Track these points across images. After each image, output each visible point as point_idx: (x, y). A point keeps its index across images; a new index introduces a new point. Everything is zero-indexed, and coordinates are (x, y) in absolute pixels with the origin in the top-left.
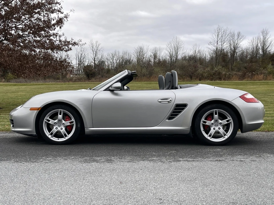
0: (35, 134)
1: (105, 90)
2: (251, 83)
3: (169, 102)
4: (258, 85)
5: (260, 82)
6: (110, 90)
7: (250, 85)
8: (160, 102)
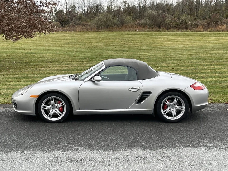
0: (35, 115)
1: (88, 81)
2: (214, 34)
3: (137, 90)
4: (221, 36)
5: (223, 34)
6: (92, 81)
7: (214, 36)
8: (131, 90)
